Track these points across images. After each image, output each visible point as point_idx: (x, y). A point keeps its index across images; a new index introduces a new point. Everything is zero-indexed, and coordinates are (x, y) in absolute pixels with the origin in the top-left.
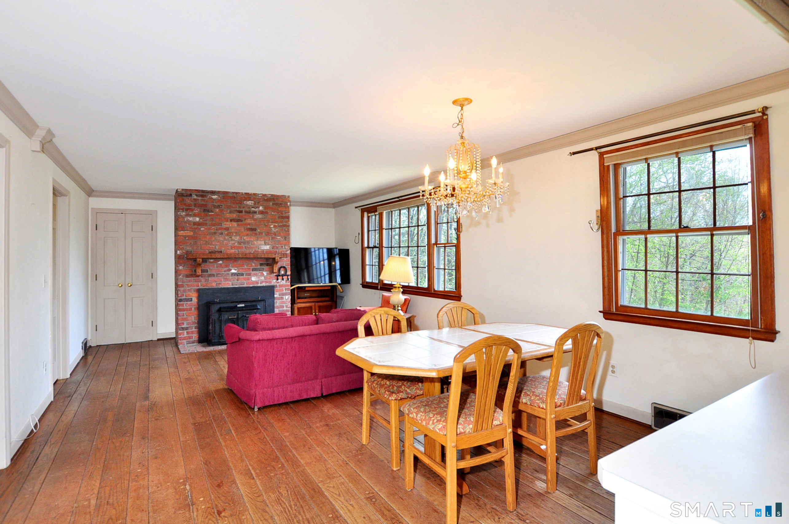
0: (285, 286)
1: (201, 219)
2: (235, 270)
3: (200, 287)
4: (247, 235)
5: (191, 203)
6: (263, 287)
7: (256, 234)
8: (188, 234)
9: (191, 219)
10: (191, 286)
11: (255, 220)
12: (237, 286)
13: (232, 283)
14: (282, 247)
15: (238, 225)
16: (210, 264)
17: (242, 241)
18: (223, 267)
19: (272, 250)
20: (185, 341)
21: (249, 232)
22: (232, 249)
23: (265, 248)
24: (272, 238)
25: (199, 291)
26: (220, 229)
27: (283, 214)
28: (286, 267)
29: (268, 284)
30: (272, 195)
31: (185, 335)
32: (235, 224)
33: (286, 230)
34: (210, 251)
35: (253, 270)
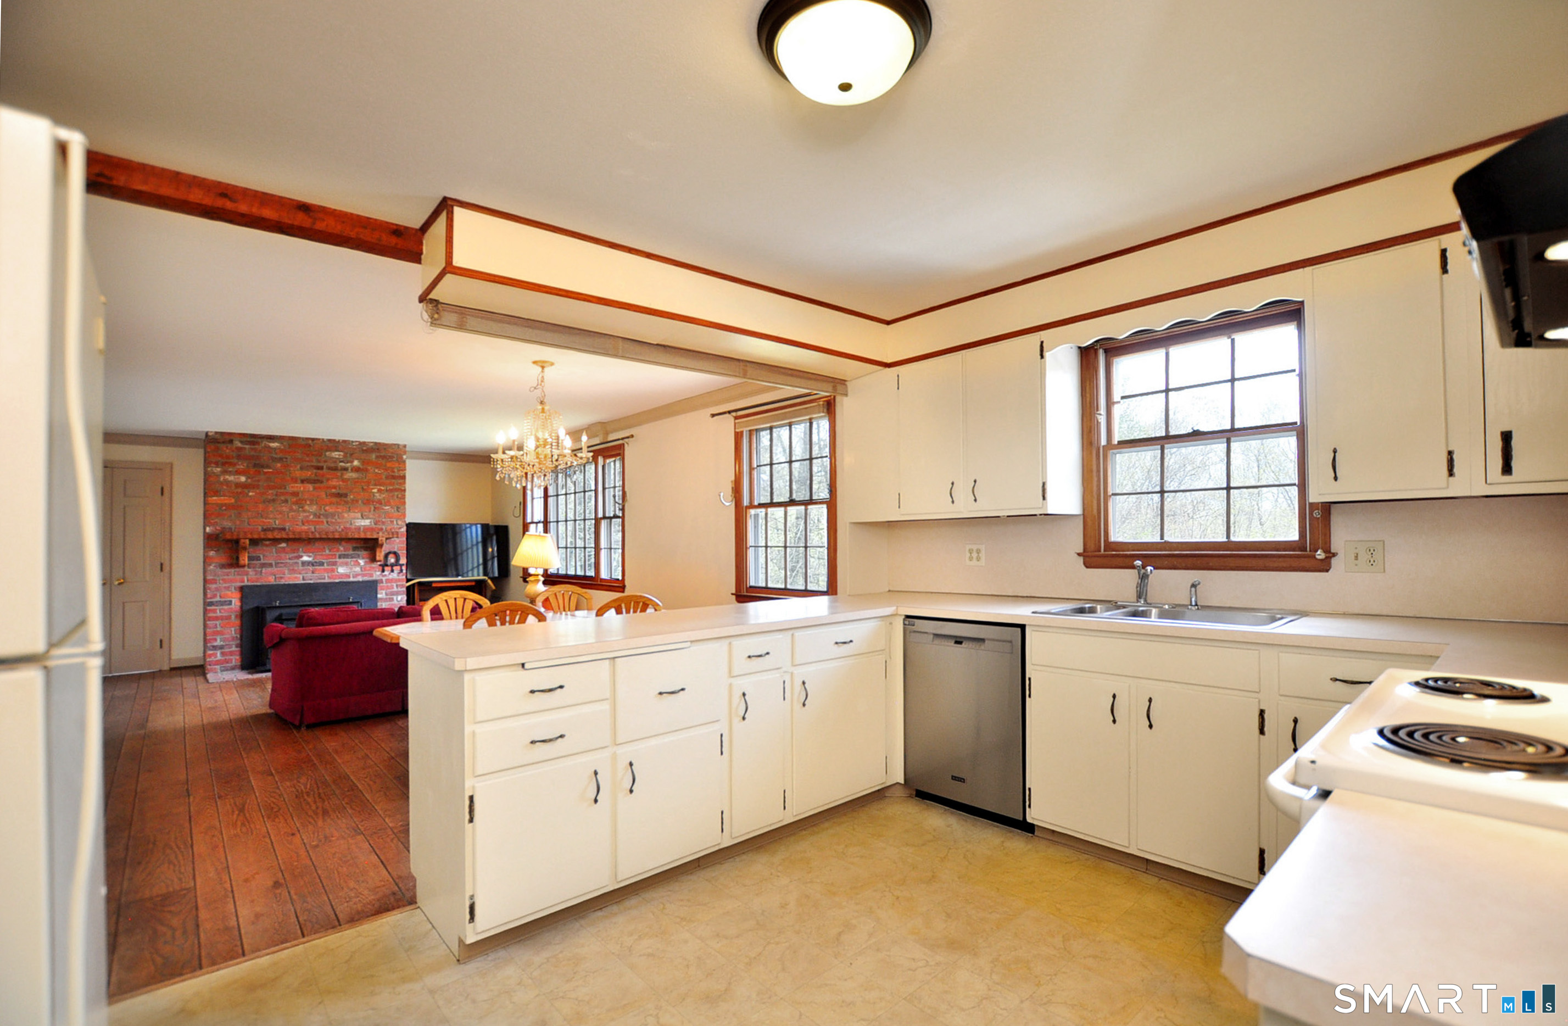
0: (396, 581)
1: (249, 478)
2: (309, 556)
3: (246, 583)
4: (331, 503)
5: (231, 453)
6: (359, 582)
7: (347, 502)
8: (226, 502)
9: (231, 478)
10: (232, 581)
11: (344, 481)
12: (312, 582)
13: (303, 577)
14: (392, 522)
15: (315, 488)
16: (265, 548)
17: (323, 511)
18: (287, 553)
19: (374, 526)
20: (218, 667)
21: (334, 500)
22: (303, 524)
23: (363, 524)
24: (375, 508)
25: (242, 589)
26: (283, 494)
27: (394, 472)
28: (399, 552)
29: (366, 578)
30: (376, 443)
31: (219, 657)
32: (310, 487)
33: (400, 496)
34: (265, 527)
35: (340, 557)
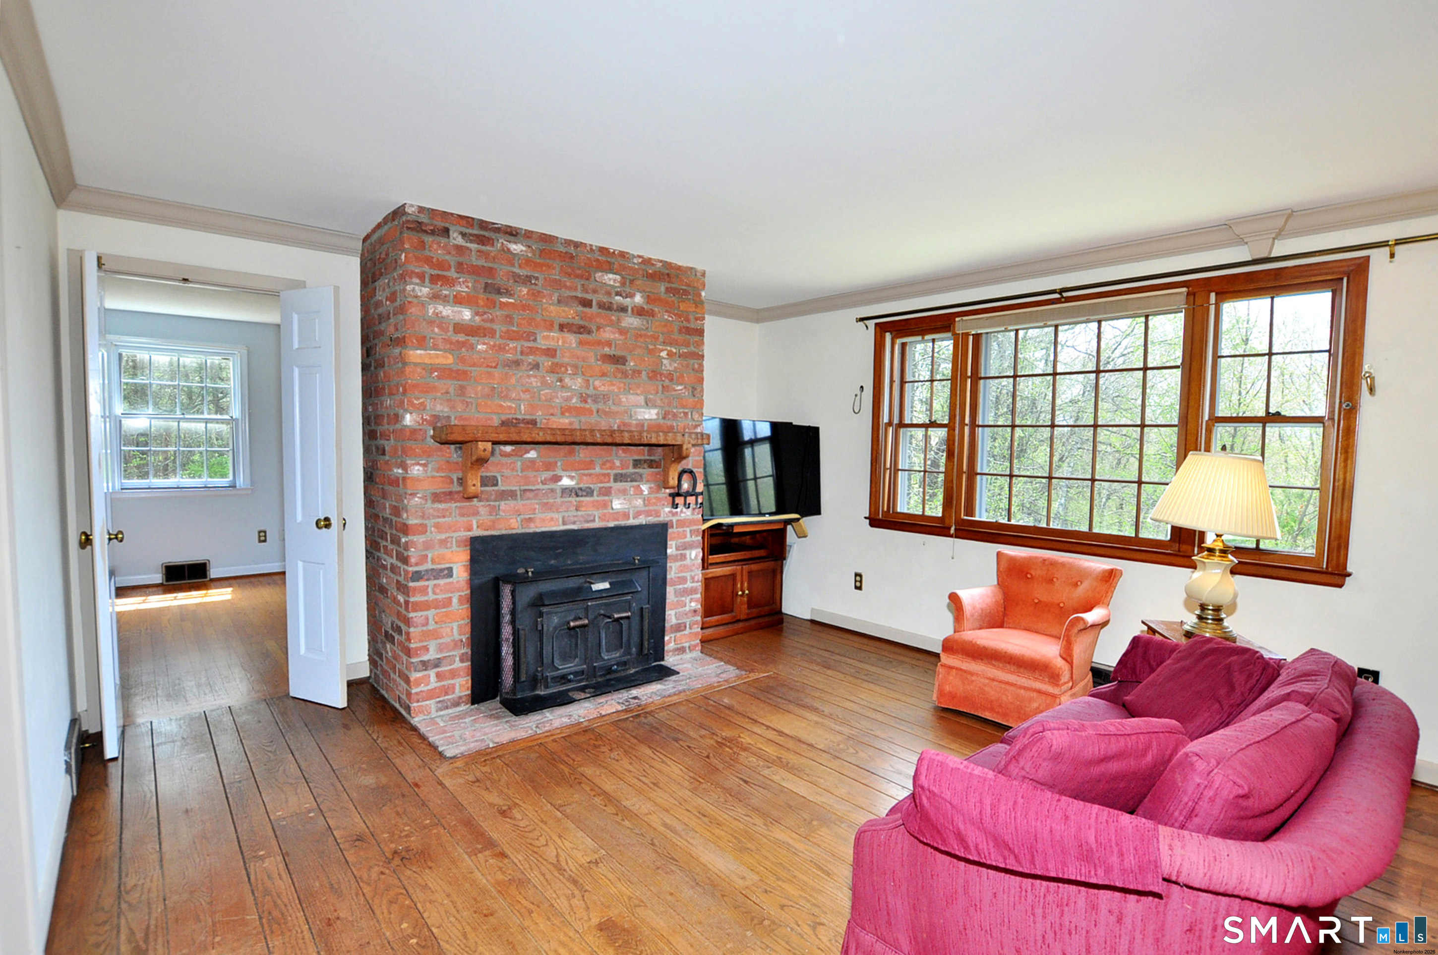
0: (692, 522)
1: (477, 314)
2: (572, 478)
3: (477, 532)
4: (604, 375)
5: (447, 257)
6: (640, 527)
7: (625, 374)
8: (437, 361)
9: (447, 311)
10: (451, 528)
11: (623, 332)
12: (575, 527)
13: (563, 518)
14: (686, 414)
15: (581, 343)
16: (504, 460)
17: (591, 391)
18: (538, 470)
19: (662, 422)
20: (432, 703)
21: (610, 368)
22: (563, 414)
23: (647, 417)
24: (663, 386)
25: (475, 543)
26: (532, 351)
27: (688, 320)
28: (695, 470)
29: (652, 520)
30: (666, 264)
31: (433, 683)
32: (572, 339)
33: (696, 366)
34: (504, 417)
35: (615, 481)
